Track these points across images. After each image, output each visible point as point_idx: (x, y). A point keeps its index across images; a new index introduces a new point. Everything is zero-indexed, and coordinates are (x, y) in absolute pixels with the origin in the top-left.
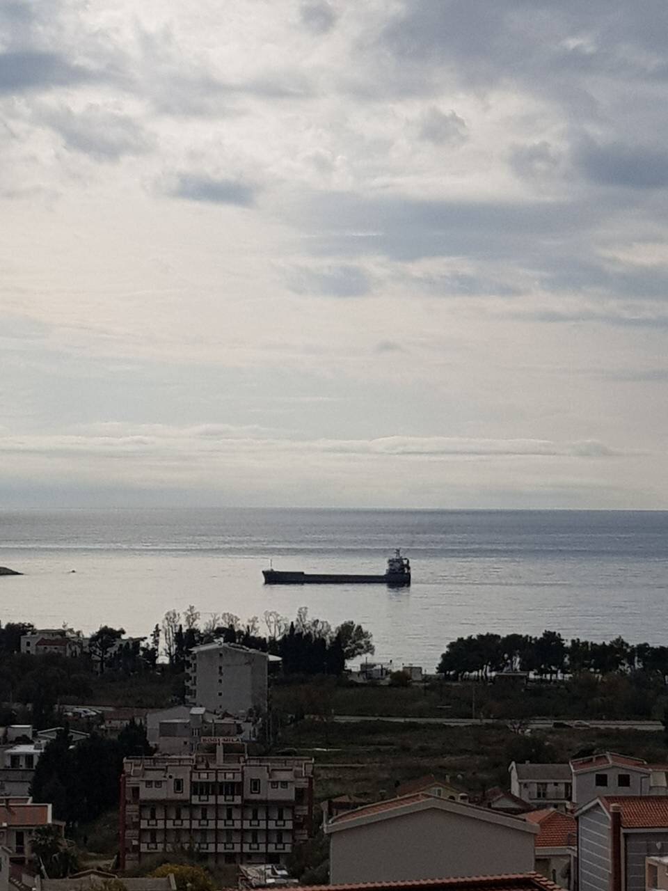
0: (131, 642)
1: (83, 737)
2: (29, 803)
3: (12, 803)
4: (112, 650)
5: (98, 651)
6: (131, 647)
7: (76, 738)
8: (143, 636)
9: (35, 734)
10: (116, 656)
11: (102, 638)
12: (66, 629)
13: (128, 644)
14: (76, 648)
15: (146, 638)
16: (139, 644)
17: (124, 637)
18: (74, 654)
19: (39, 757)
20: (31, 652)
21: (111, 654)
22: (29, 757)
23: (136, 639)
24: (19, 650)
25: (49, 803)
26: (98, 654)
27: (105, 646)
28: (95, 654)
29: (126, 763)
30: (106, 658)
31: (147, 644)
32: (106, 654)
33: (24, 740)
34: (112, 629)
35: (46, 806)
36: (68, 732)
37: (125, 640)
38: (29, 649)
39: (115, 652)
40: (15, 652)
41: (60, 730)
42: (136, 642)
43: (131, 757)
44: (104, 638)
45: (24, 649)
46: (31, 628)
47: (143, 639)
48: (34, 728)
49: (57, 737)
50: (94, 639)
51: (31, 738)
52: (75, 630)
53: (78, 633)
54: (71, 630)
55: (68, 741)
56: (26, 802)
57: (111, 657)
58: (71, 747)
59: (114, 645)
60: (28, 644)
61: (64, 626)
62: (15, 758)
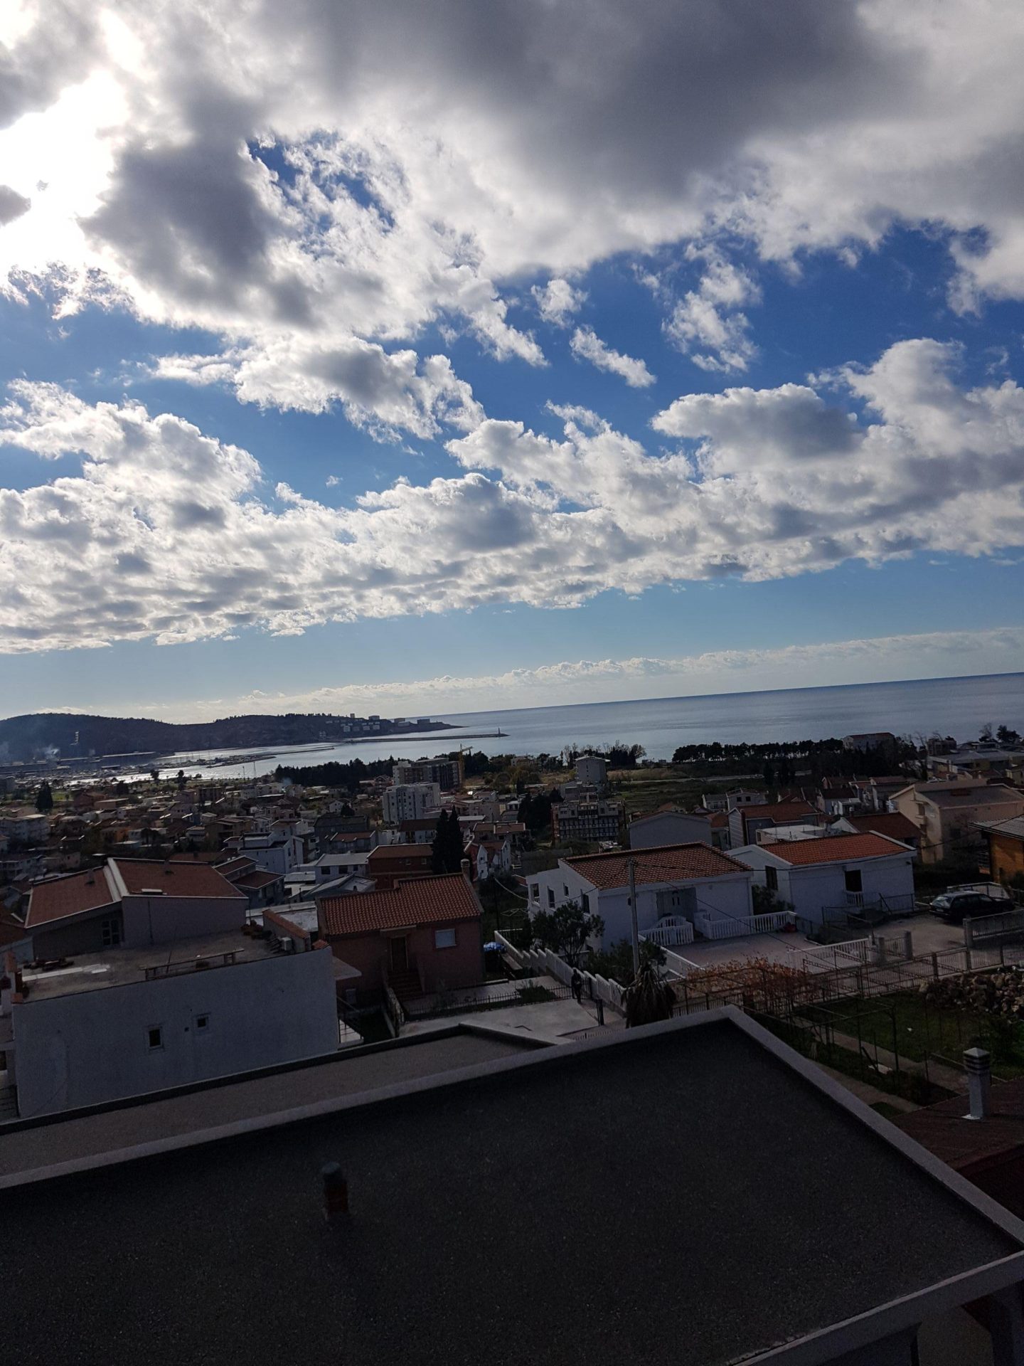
1: (535, 796)
2: (517, 823)
3: (510, 823)
4: (545, 762)
5: (540, 763)
7: (533, 797)
8: (557, 756)
9: (518, 796)
10: (547, 764)
11: (541, 757)
13: (551, 759)
17: (549, 757)
18: (531, 765)
19: (520, 804)
22: (516, 805)
25: (524, 822)
27: (542, 761)
29: (553, 805)
30: (543, 765)
31: (559, 758)
32: (543, 763)
33: (514, 799)
34: (545, 754)
35: (523, 824)
36: (530, 795)
39: (547, 762)
41: (527, 794)
42: (555, 758)
43: (554, 803)
48: (518, 794)
49: (526, 797)
50: (538, 758)
51: (517, 798)
55: (530, 798)
57: (545, 764)
58: (531, 801)
59: (546, 760)
62: (511, 806)
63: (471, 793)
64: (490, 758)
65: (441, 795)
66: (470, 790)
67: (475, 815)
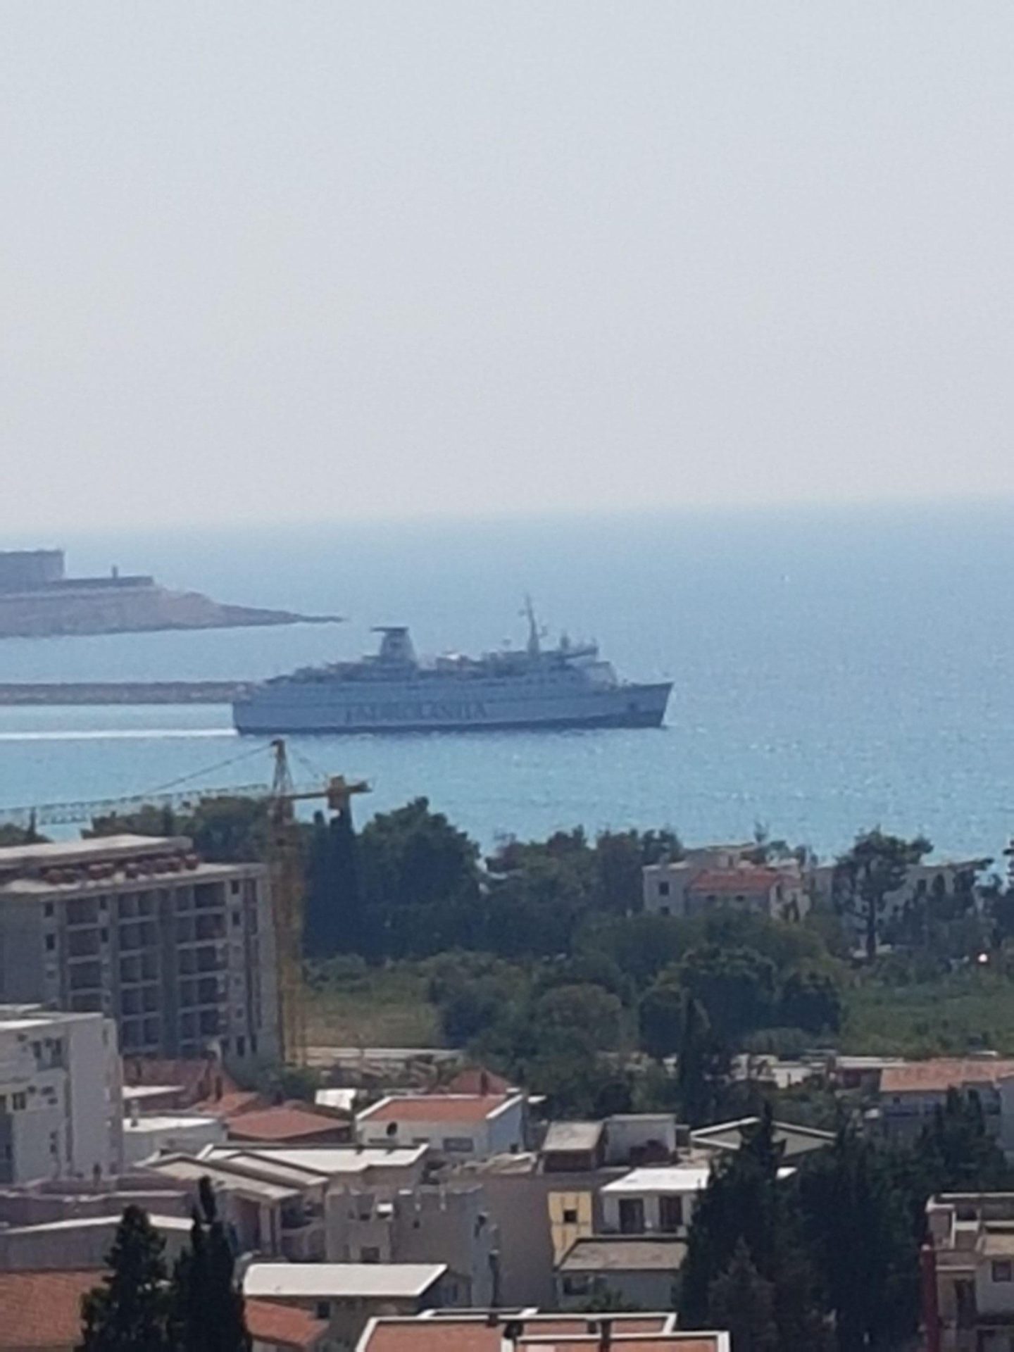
0: (949, 877)
1: (816, 1143)
2: (667, 1331)
3: (618, 1332)
4: (896, 898)
5: (859, 902)
6: (950, 888)
7: (796, 1145)
8: (982, 856)
9: (682, 1140)
10: (911, 914)
11: (867, 865)
12: (766, 842)
13: (940, 880)
14: (794, 895)
15: (990, 861)
16: (974, 879)
17: (928, 861)
18: (792, 915)
19: (694, 1204)
20: (673, 912)
21: (896, 909)
22: (670, 1201)
23: (964, 865)
24: (638, 906)
25: (722, 1329)
26: (858, 909)
27: (876, 889)
28: (851, 912)
29: (936, 1212)
30: (880, 921)
31: (995, 877)
32: (881, 909)
33: (652, 1154)
34: (893, 841)
35: (714, 1338)
36: (773, 1130)
37: (930, 869)
38: (665, 901)
39: (907, 903)
40: (629, 913)
41: (750, 1126)
42: (965, 875)
43: (946, 1196)
44: (873, 865)
45: (652, 901)
46: (666, 845)
47: (984, 864)
48: (678, 1122)
49: (743, 1145)
50: (846, 867)
51: (672, 1147)
52: (792, 847)
53: (801, 854)
54: (780, 845)
55: (772, 1157)
56: (661, 1329)
57: (893, 919)
58: (784, 1172)
59: (904, 882)
60: (664, 889)
61: (760, 837)
62: (630, 1205)
63: (340, 1098)
64: (489, 850)
65: (127, 1107)
66: (338, 1079)
67: (370, 1258)
